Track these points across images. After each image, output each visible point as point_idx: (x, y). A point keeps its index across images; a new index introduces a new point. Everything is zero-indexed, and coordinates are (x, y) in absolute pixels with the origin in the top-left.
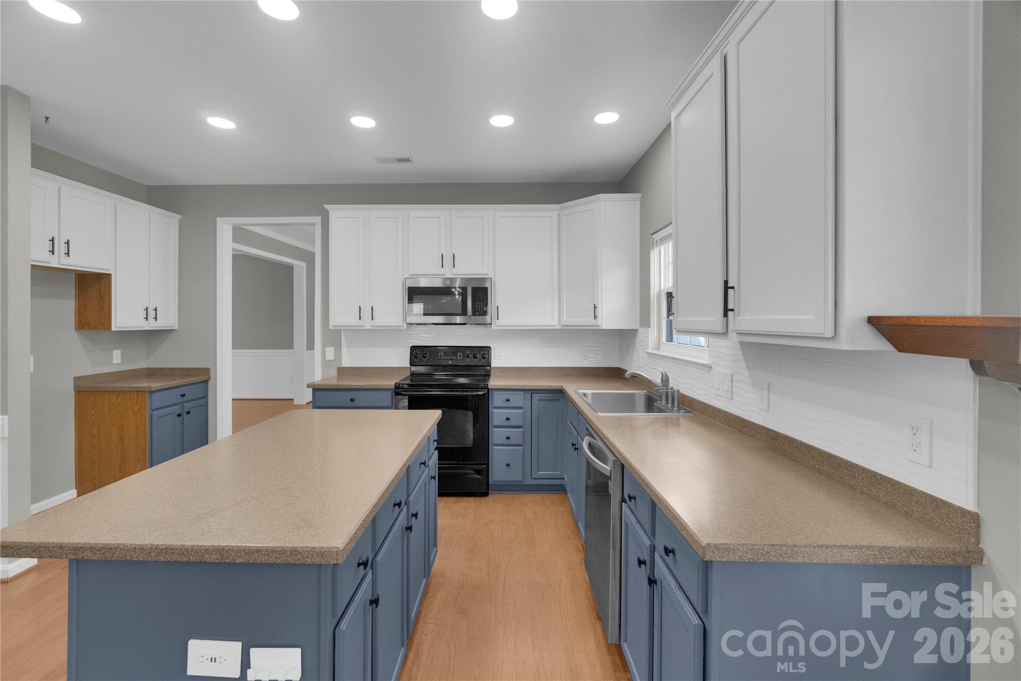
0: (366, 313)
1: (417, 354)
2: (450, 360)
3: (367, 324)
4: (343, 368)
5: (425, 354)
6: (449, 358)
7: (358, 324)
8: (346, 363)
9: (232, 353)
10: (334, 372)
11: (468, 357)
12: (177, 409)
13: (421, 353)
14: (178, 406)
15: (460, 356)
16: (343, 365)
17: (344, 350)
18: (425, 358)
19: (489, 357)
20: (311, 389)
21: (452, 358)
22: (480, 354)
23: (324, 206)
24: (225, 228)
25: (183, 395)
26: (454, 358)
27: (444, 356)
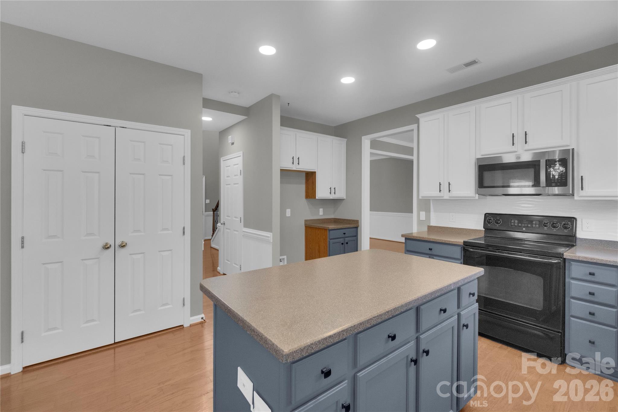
0: (445, 187)
1: (490, 220)
2: (524, 227)
3: (446, 195)
4: (431, 226)
5: (498, 220)
6: (523, 225)
7: (439, 195)
8: (433, 223)
9: (370, 213)
10: (426, 229)
11: (545, 226)
12: (342, 240)
13: (494, 220)
14: (342, 239)
15: (536, 224)
16: (431, 225)
17: (432, 214)
18: (497, 223)
19: (573, 227)
20: (404, 238)
21: (526, 225)
22: (561, 224)
23: (416, 115)
24: (366, 142)
25: (344, 234)
26: (529, 225)
27: (518, 223)
